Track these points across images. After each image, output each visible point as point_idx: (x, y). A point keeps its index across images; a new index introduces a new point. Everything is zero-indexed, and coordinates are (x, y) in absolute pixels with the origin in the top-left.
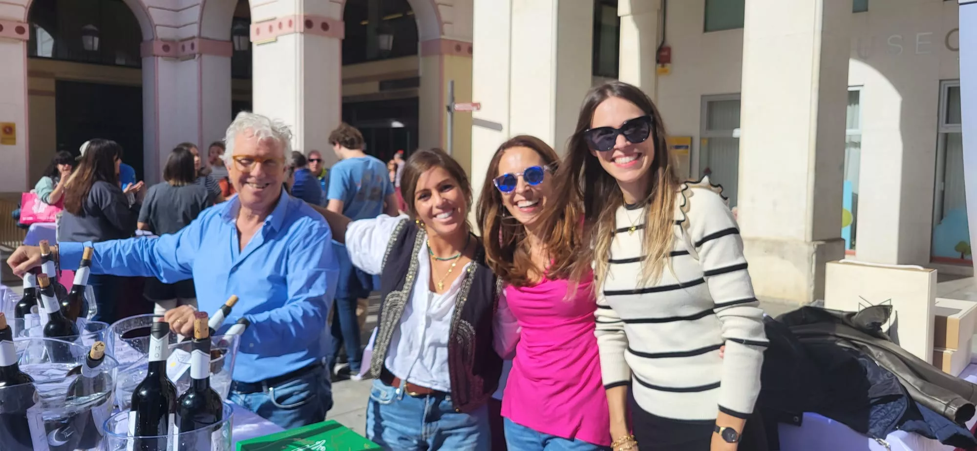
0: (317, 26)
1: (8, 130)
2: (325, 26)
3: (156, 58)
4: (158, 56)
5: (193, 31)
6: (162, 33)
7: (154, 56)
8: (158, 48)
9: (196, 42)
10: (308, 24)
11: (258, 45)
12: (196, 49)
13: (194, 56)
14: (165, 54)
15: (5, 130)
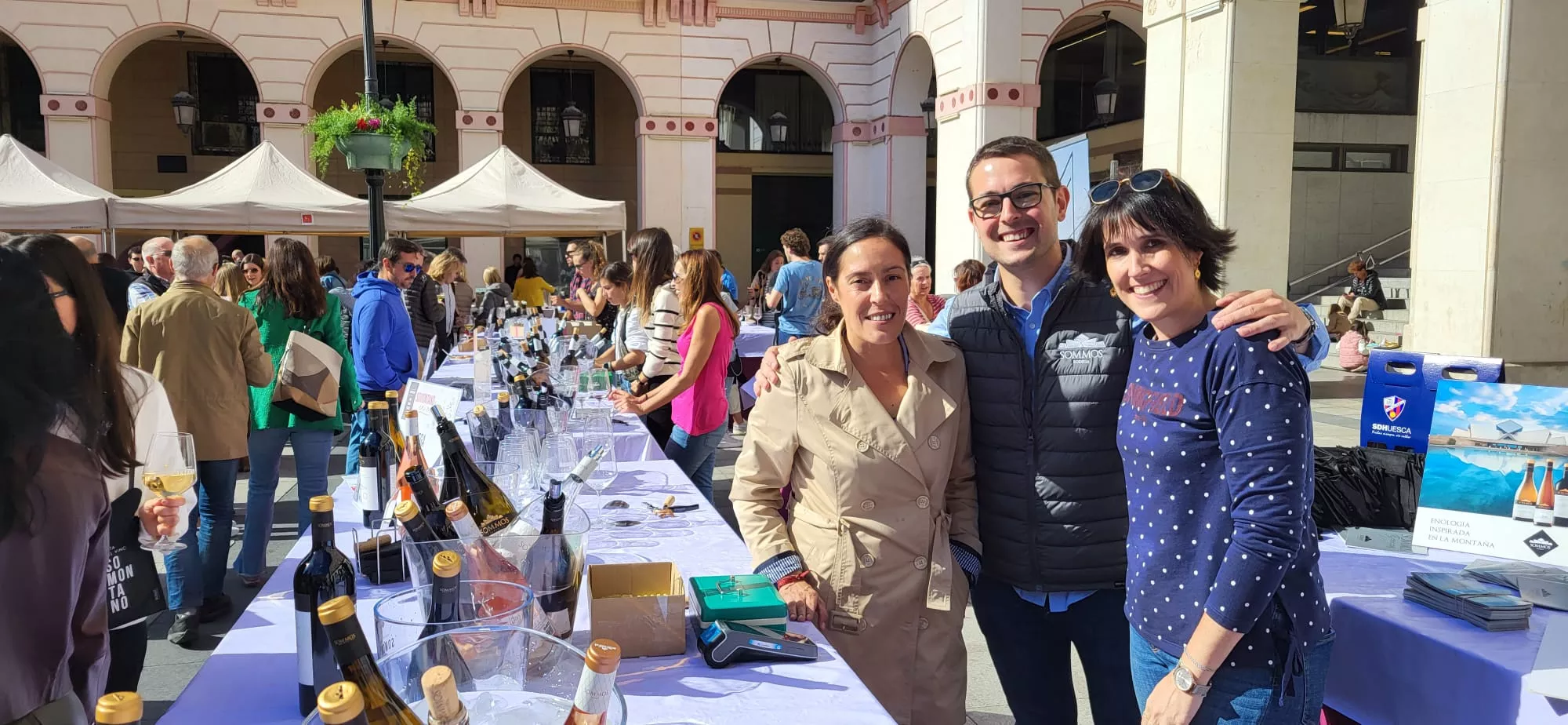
0: (1003, 94)
1: (696, 236)
2: (1014, 94)
3: (845, 143)
4: (847, 141)
5: (883, 109)
6: (854, 114)
7: (844, 141)
8: (847, 132)
9: (886, 121)
10: (992, 94)
11: (943, 123)
12: (886, 132)
13: (885, 139)
14: (855, 138)
15: (694, 236)
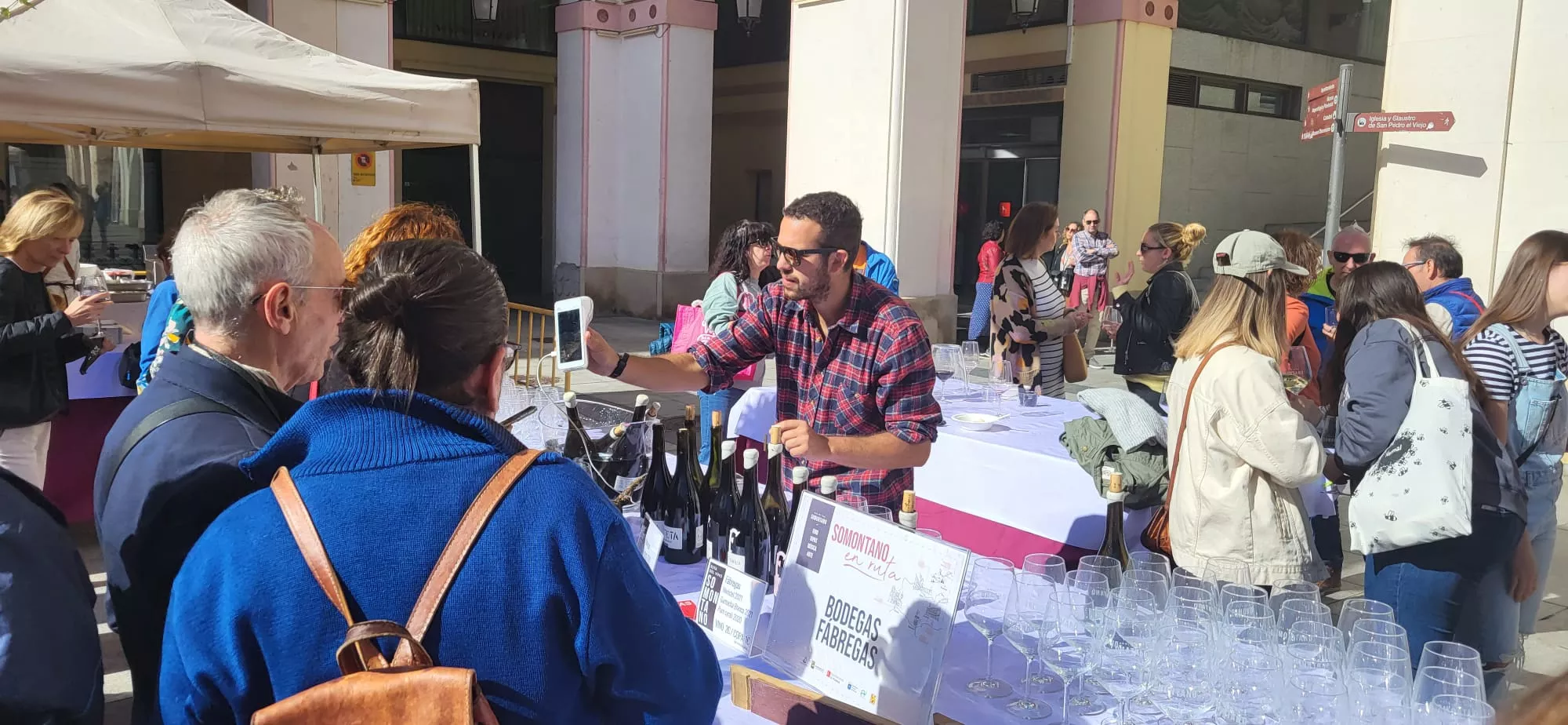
1: (364, 161)
4: (590, 29)
9: (661, 3)
13: (657, 29)
14: (601, 25)
15: (359, 160)
